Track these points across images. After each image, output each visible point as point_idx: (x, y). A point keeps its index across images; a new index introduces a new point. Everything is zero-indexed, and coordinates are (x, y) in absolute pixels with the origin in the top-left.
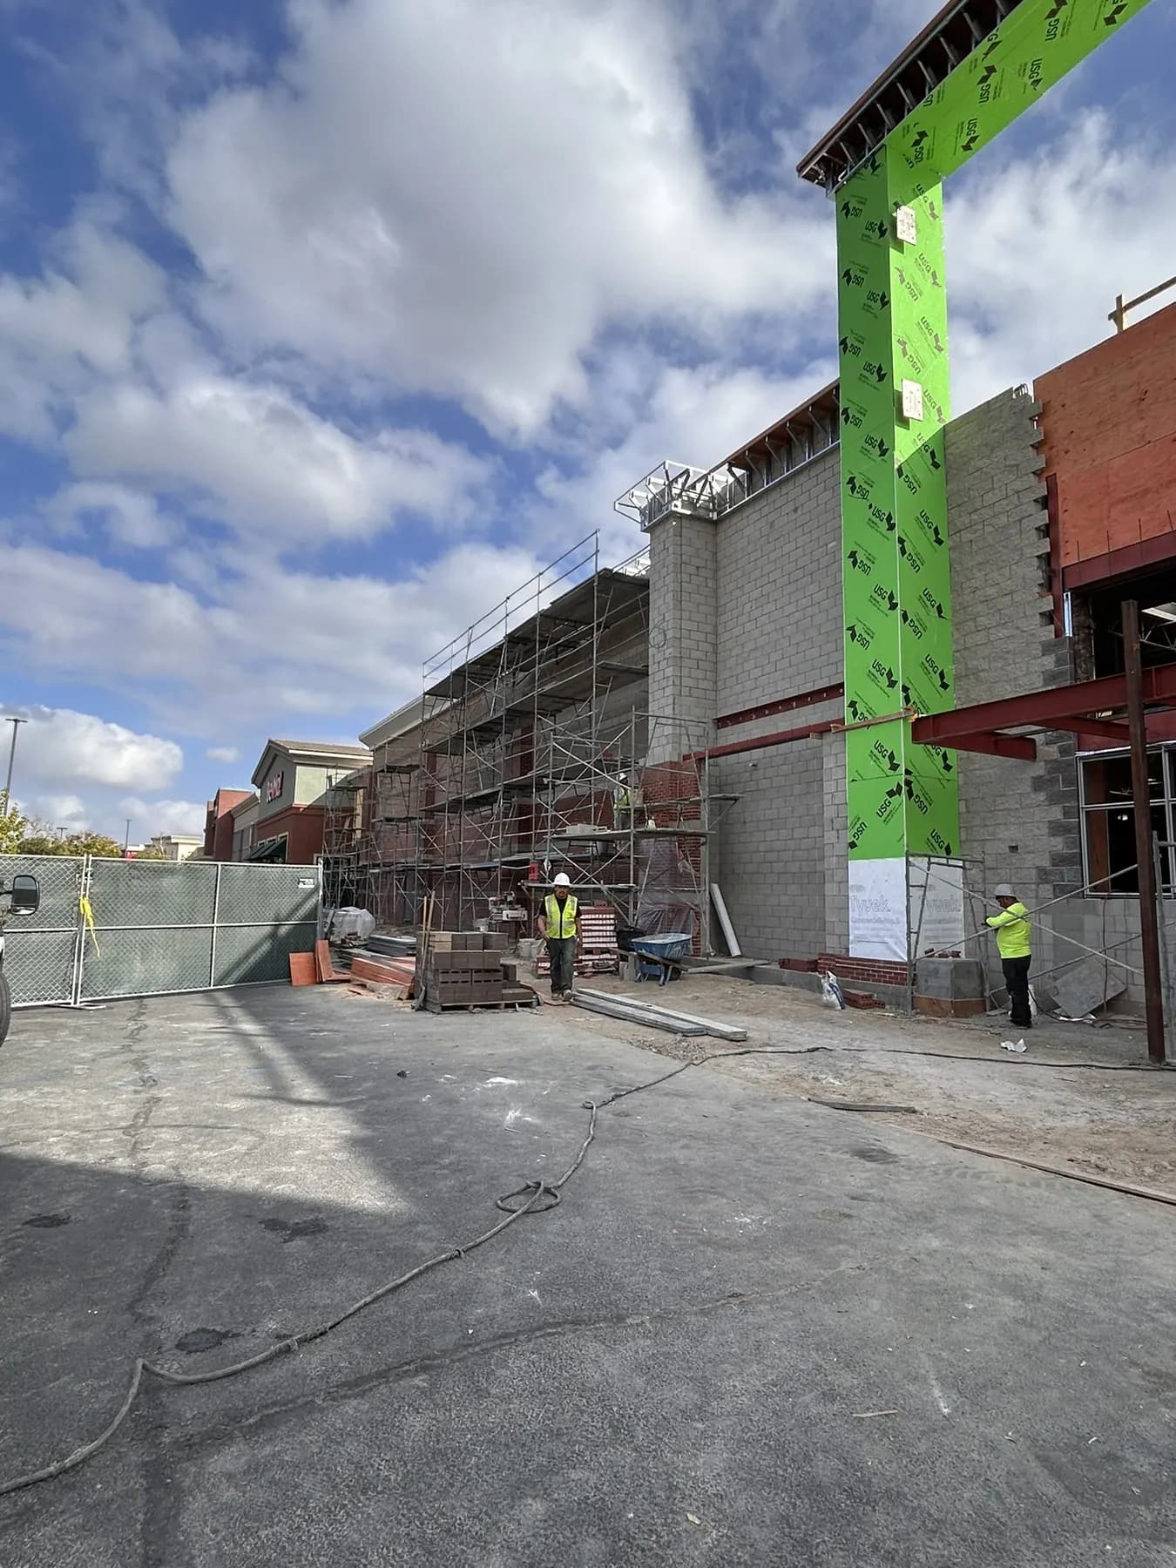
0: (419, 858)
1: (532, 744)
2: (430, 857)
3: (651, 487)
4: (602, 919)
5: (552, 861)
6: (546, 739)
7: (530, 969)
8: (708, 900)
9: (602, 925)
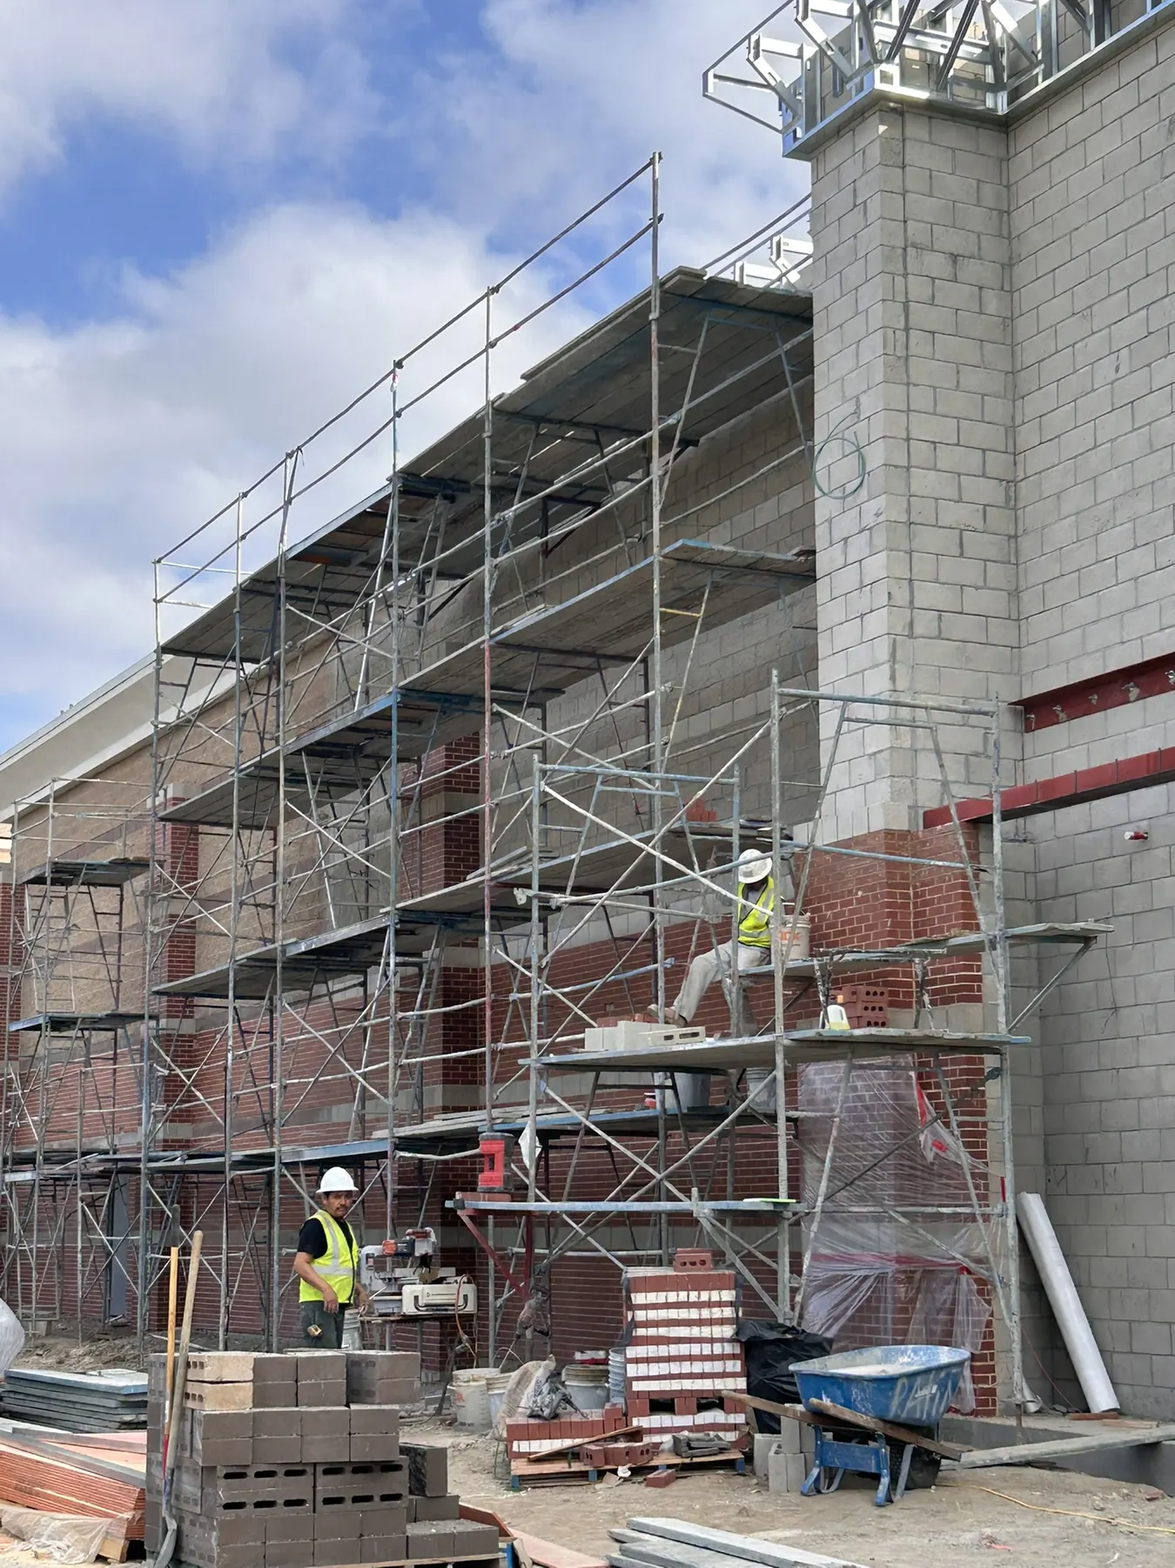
0: (150, 1134)
1: (475, 789)
2: (184, 1131)
3: (809, 24)
4: (699, 1305)
5: (544, 1135)
6: (520, 775)
7: (488, 1460)
8: (1013, 1242)
9: (700, 1323)
